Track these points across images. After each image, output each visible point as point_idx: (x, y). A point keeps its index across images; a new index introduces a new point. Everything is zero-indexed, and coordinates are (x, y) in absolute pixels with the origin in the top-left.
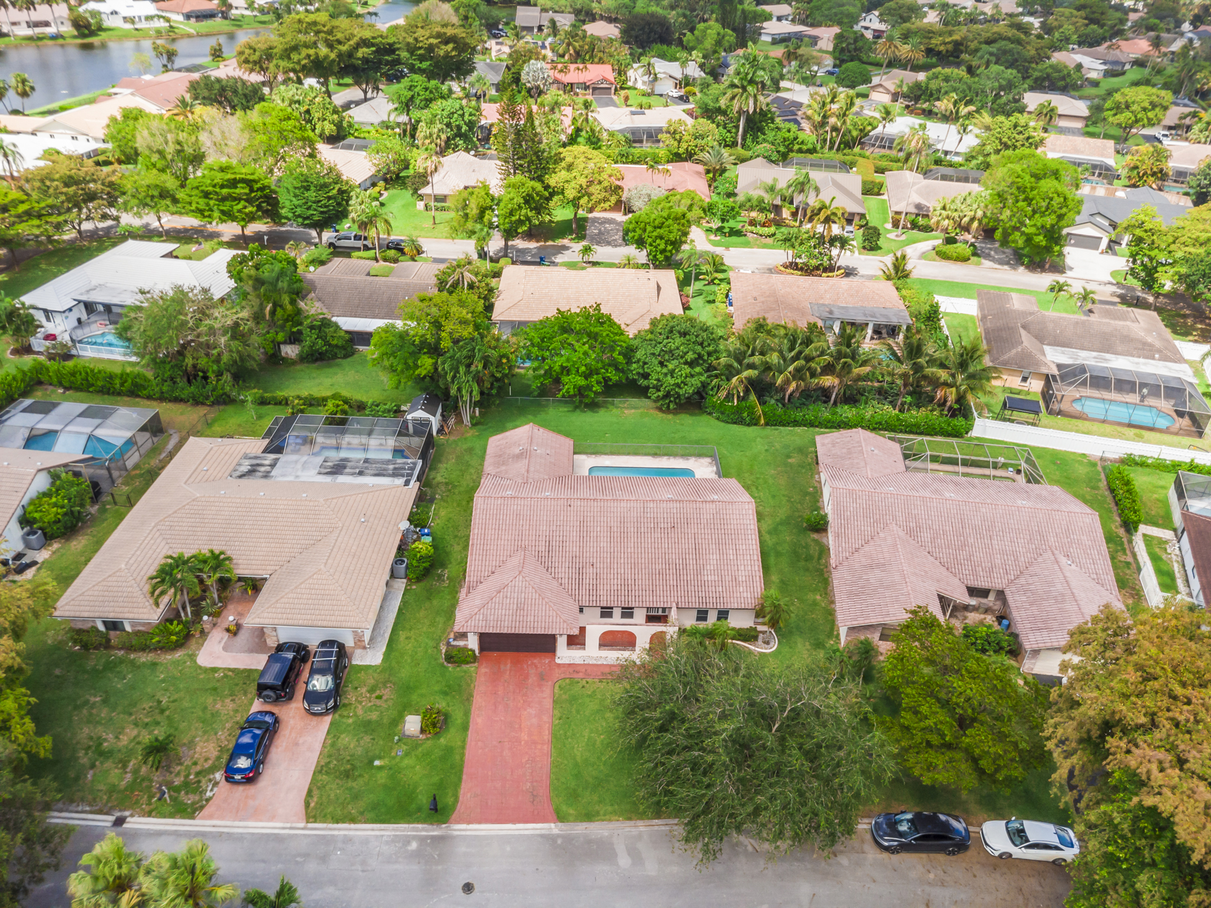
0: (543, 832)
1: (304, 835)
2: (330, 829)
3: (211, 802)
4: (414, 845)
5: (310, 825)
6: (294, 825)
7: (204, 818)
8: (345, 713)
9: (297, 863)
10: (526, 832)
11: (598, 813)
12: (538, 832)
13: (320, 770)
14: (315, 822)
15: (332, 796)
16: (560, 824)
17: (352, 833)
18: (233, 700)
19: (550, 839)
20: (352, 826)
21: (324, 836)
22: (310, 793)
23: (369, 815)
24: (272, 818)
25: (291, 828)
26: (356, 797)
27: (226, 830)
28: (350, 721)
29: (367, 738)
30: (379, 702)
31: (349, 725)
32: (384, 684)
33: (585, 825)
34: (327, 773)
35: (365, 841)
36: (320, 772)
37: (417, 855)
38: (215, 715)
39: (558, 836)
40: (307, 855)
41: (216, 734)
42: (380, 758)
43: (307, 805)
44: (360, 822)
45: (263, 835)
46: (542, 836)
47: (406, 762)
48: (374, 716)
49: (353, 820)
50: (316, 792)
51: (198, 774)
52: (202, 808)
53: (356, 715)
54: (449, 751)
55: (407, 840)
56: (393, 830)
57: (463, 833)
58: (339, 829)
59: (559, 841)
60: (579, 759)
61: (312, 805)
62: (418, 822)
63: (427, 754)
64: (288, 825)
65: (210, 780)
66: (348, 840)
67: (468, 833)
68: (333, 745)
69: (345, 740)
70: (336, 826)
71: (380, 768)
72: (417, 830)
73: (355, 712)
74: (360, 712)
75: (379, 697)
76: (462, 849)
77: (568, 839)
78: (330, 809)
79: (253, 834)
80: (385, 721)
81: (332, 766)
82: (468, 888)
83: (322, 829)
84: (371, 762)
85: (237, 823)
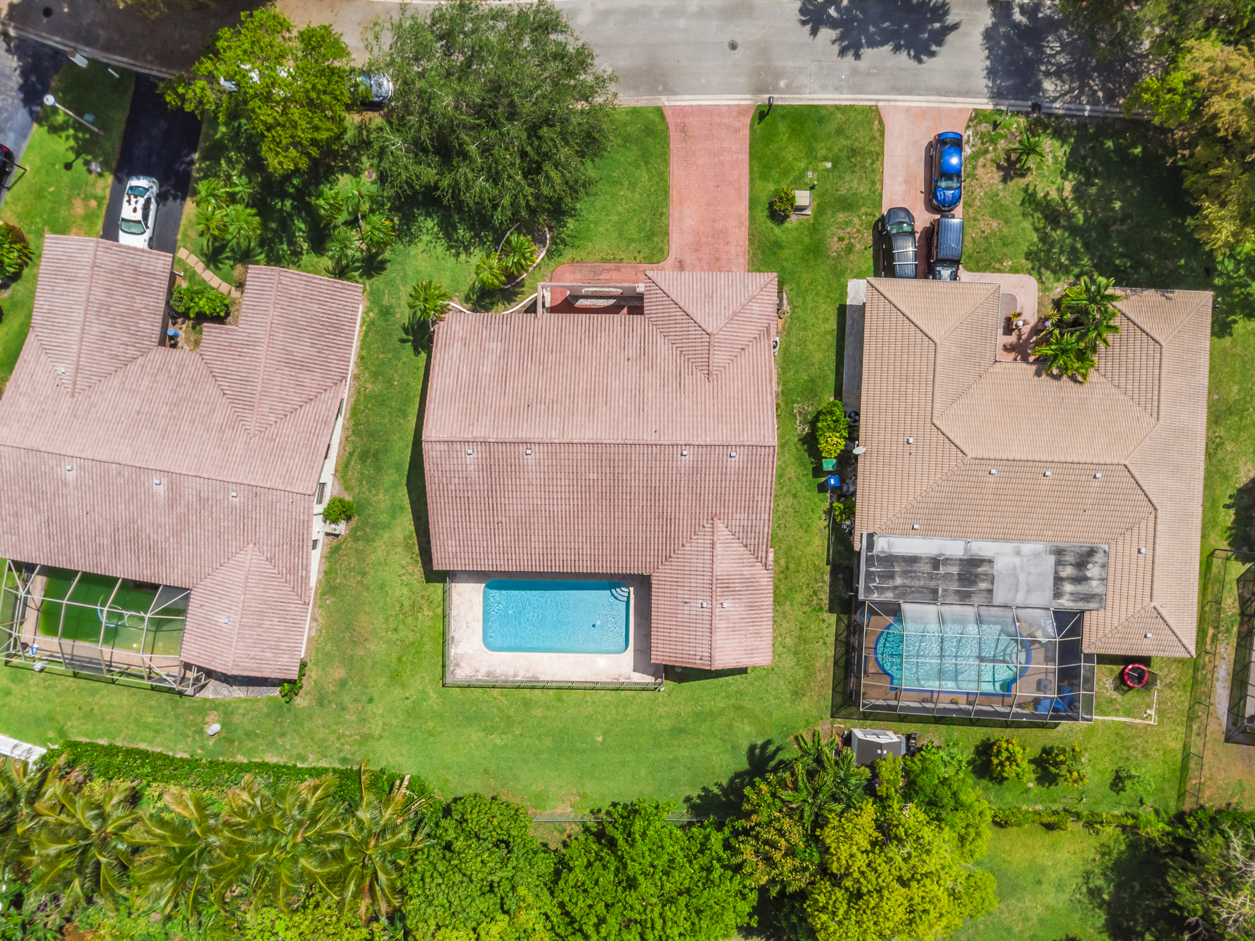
0: (674, 97)
1: (875, 93)
2: (855, 100)
3: (965, 124)
4: (782, 84)
5: (873, 103)
6: (887, 104)
7: (966, 110)
8: (870, 218)
9: (875, 68)
10: (689, 97)
11: (627, 113)
12: (679, 97)
13: (879, 155)
14: (871, 106)
15: (861, 130)
16: (660, 105)
17: (837, 96)
18: (983, 232)
19: (669, 91)
20: (837, 103)
21: (859, 93)
22: (882, 135)
23: (823, 112)
24: (908, 109)
25: (889, 101)
26: (840, 132)
27: (943, 99)
28: (863, 210)
29: (843, 192)
30: (841, 233)
31: (864, 205)
32: (839, 256)
33: (638, 105)
34: (870, 152)
35: (824, 88)
36: (878, 154)
37: (778, 74)
38: (994, 215)
39: (661, 93)
40: (869, 74)
41: (986, 193)
42: (827, 170)
43: (881, 122)
44: (832, 106)
45: (910, 94)
46: (675, 93)
47: (802, 165)
48: (841, 216)
49: (838, 107)
50: (877, 135)
51: (986, 151)
52: (971, 120)
53: (860, 217)
54: (764, 177)
55: (788, 89)
56: (802, 100)
57: (742, 96)
58: (848, 100)
59: (660, 88)
60: (643, 168)
61: (876, 123)
62: (782, 106)
63: (785, 173)
64: (892, 103)
65: (973, 146)
66: (838, 89)
67: (738, 96)
68: (873, 183)
69: (863, 189)
70: (852, 103)
71: (826, 159)
72: (782, 99)
73: (860, 219)
74: (856, 220)
75: (841, 239)
76: (742, 80)
77: (653, 91)
78: (859, 118)
79: (920, 95)
80: (829, 212)
81: (869, 161)
82: (733, 46)
83: (863, 100)
84: (835, 166)
85: (936, 105)
